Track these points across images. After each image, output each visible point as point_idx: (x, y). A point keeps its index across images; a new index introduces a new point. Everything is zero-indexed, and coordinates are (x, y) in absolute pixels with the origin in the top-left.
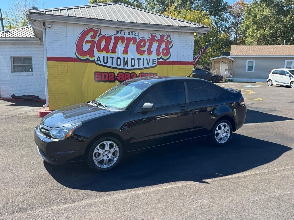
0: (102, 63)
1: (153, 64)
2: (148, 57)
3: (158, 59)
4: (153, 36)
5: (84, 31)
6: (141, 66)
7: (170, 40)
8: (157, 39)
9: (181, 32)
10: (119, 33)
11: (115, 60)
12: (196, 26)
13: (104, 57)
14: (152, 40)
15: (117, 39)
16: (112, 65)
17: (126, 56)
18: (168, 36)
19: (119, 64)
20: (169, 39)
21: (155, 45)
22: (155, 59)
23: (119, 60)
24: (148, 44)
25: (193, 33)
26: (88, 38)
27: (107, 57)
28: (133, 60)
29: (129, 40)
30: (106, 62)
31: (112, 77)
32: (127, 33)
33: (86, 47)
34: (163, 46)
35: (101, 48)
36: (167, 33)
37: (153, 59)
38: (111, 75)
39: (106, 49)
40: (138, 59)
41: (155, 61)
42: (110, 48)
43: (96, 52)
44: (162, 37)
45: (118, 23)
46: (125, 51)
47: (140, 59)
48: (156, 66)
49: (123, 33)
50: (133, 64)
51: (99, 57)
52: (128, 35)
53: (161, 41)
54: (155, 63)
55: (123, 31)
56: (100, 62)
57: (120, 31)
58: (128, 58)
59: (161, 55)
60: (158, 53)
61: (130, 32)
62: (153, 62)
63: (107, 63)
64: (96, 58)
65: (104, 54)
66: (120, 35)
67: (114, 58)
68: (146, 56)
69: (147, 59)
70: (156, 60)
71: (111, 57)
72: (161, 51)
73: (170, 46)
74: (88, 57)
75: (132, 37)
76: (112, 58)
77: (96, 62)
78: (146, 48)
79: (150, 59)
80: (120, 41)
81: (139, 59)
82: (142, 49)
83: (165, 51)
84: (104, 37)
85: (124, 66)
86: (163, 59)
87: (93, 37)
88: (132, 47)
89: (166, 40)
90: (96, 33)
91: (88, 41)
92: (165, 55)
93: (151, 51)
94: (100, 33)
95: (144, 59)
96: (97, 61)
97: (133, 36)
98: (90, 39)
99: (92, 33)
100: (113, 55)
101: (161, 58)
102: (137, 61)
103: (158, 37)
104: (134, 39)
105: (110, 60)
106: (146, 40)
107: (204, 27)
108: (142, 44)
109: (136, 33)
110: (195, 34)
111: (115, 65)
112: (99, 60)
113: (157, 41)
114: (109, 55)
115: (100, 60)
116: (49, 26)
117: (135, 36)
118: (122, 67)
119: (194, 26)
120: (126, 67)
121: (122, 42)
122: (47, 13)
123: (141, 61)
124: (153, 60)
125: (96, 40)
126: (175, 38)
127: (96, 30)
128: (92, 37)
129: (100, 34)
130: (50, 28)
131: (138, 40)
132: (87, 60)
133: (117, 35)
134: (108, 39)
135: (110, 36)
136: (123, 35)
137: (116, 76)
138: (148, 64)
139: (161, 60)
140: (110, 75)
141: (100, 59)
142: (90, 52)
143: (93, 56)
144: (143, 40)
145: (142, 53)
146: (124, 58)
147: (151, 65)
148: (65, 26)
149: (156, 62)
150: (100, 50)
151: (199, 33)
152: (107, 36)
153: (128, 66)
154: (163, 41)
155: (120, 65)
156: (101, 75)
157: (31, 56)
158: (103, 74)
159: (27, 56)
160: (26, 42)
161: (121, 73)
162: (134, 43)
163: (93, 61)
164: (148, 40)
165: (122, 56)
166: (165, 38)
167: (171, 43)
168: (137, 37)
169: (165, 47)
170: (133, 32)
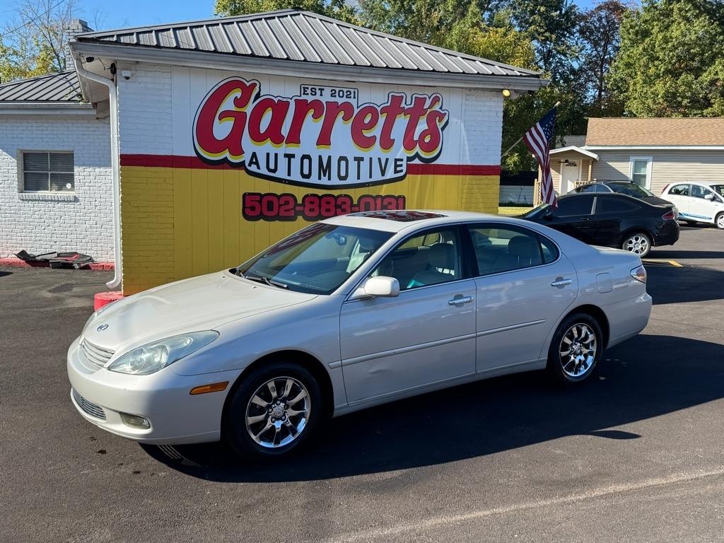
0: (264, 171)
1: (396, 172)
2: (384, 155)
3: (409, 159)
4: (396, 100)
5: (217, 87)
6: (365, 178)
7: (441, 108)
8: (406, 107)
9: (470, 89)
10: (309, 91)
11: (296, 163)
12: (510, 73)
13: (268, 154)
14: (394, 109)
15: (302, 107)
16: (289, 174)
17: (325, 152)
18: (436, 100)
19: (306, 172)
20: (436, 108)
21: (401, 122)
22: (402, 160)
23: (306, 162)
24: (382, 119)
25: (503, 90)
26: (228, 104)
27: (276, 155)
28: (343, 163)
29: (333, 109)
30: (272, 166)
31: (288, 207)
32: (327, 92)
33: (222, 129)
34: (422, 126)
35: (262, 132)
36: (434, 90)
38: (287, 203)
39: (274, 135)
40: (356, 159)
41: (401, 165)
42: (285, 130)
43: (247, 142)
44: (420, 101)
45: (305, 64)
46: (324, 139)
47: (362, 159)
48: (404, 176)
49: (318, 92)
50: (343, 174)
51: (254, 155)
52: (332, 96)
53: (416, 112)
54: (401, 171)
55: (317, 88)
56: (259, 168)
57: (310, 87)
58: (330, 157)
59: (417, 149)
60: (409, 144)
61: (337, 90)
62: (396, 166)
63: (274, 171)
64: (246, 158)
65: (268, 146)
66: (310, 98)
67: (293, 156)
68: (376, 151)
69: (379, 159)
70: (404, 163)
71: (286, 155)
72: (416, 137)
73: (440, 126)
74: (226, 154)
75: (340, 101)
76: (290, 157)
77: (249, 168)
78: (377, 131)
79: (387, 160)
80: (311, 112)
81: (359, 160)
82: (367, 134)
83: (427, 139)
84: (267, 103)
85: (320, 178)
86: (421, 159)
87: (240, 103)
88: (342, 129)
89: (429, 111)
90: (247, 91)
91: (227, 114)
93: (392, 137)
94: (259, 93)
95: (371, 159)
96: (250, 165)
97: (345, 100)
98: (233, 108)
99: (237, 93)
100: (291, 149)
101: (417, 155)
102: (353, 165)
103: (408, 103)
104: (348, 108)
105: (283, 162)
106: (379, 109)
108: (367, 120)
109: (352, 91)
110: (506, 93)
111: (296, 176)
112: (254, 163)
113: (406, 112)
114: (283, 149)
115: (257, 163)
116: (127, 74)
117: (348, 100)
118: (314, 179)
119: (504, 72)
121: (316, 116)
122: (123, 40)
123: (365, 165)
124: (395, 163)
125: (249, 109)
126: (452, 104)
127: (248, 84)
128: (237, 102)
129: (258, 96)
130: (127, 78)
131: (356, 111)
133: (303, 97)
134: (280, 108)
135: (285, 100)
136: (318, 97)
137: (299, 205)
138: (383, 173)
139: (417, 161)
140: (282, 202)
142: (233, 143)
143: (238, 151)
144: (371, 110)
145: (366, 143)
146: (320, 157)
147: (390, 174)
148: (169, 75)
149: (404, 168)
150: (257, 137)
151: (516, 91)
152: (276, 100)
153: (329, 179)
154: (423, 112)
155: (308, 176)
156: (260, 202)
157: (72, 149)
158: (265, 200)
159: (61, 149)
160: (58, 112)
161: (312, 195)
162: (346, 118)
163: (241, 166)
164: (384, 110)
165: (316, 152)
166: (427, 106)
167: (442, 116)
168: (353, 102)
169: (427, 128)
170: (345, 90)
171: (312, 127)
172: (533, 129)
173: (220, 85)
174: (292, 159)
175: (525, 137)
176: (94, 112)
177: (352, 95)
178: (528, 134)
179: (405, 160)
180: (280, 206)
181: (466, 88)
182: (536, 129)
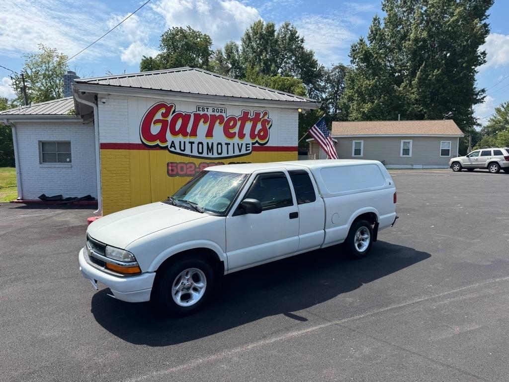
0: (178, 150)
1: (247, 150)
2: (240, 142)
3: (253, 144)
4: (246, 114)
5: (152, 107)
6: (231, 154)
7: (268, 118)
8: (251, 117)
9: (282, 108)
10: (201, 109)
11: (195, 146)
12: (302, 100)
13: (180, 142)
14: (245, 118)
15: (198, 118)
16: (192, 152)
17: (210, 141)
18: (265, 114)
19: (200, 151)
20: (266, 118)
21: (248, 126)
22: (249, 144)
23: (200, 145)
24: (239, 124)
25: (298, 109)
26: (158, 116)
27: (185, 142)
28: (220, 146)
29: (214, 119)
30: (182, 148)
31: (192, 169)
32: (210, 110)
33: (155, 129)
34: (259, 126)
35: (177, 130)
36: (264, 109)
37: (247, 144)
38: (191, 167)
39: (183, 132)
40: (226, 144)
41: (249, 147)
42: (189, 129)
43: (169, 136)
44: (258, 115)
45: (198, 96)
46: (209, 134)
47: (229, 144)
48: (251, 153)
49: (206, 110)
50: (220, 151)
51: (173, 142)
52: (213, 111)
53: (256, 120)
54: (249, 150)
55: (205, 108)
56: (175, 149)
57: (201, 107)
58: (213, 143)
59: (257, 139)
60: (253, 136)
61: (216, 108)
62: (247, 147)
63: (184, 150)
64: (169, 144)
65: (180, 138)
66: (201, 113)
67: (193, 143)
68: (236, 140)
69: (238, 144)
70: (251, 146)
71: (190, 142)
72: (256, 133)
73: (268, 127)
74: (158, 142)
75: (217, 114)
76: (192, 143)
77: (170, 149)
78: (236, 130)
79: (242, 144)
80: (202, 120)
81: (228, 144)
82: (232, 131)
83: (262, 134)
84: (179, 116)
85: (208, 154)
86: (259, 143)
87: (165, 115)
88: (218, 129)
89: (262, 119)
90: (168, 109)
91: (157, 121)
92: (262, 138)
93: (244, 133)
94: (175, 110)
95: (234, 144)
96: (171, 148)
97: (219, 114)
98: (161, 118)
99: (163, 110)
100: (192, 139)
101: (257, 142)
102: (225, 147)
103: (252, 115)
104: (221, 118)
105: (188, 146)
106: (237, 118)
107: (312, 102)
108: (231, 124)
109: (223, 109)
110: (300, 110)
111: (195, 153)
112: (173, 147)
113: (251, 120)
114: (188, 139)
115: (174, 147)
116: (104, 100)
117: (221, 114)
118: (205, 155)
119: (299, 100)
120: (210, 155)
121: (205, 122)
122: (101, 82)
123: (231, 147)
124: (246, 146)
125: (169, 118)
126: (274, 116)
127: (169, 106)
128: (163, 115)
129: (174, 112)
130: (104, 103)
131: (226, 119)
132: (157, 147)
133: (198, 112)
134: (186, 118)
135: (188, 114)
136: (205, 112)
137: (197, 168)
138: (240, 151)
139: (257, 145)
140: (188, 167)
141: (174, 145)
142: (162, 136)
143: (164, 140)
144: (233, 119)
145: (230, 136)
146: (208, 143)
147: (244, 151)
148: (126, 101)
149: (251, 148)
150: (174, 133)
151: (304, 110)
152: (184, 114)
153: (213, 154)
154: (259, 120)
155: (202, 153)
156: (177, 167)
157: (69, 140)
158: (179, 166)
159: (63, 140)
160: (62, 121)
161: (204, 163)
162: (220, 123)
163: (166, 148)
164: (239, 119)
165: (205, 141)
166: (261, 116)
167: (269, 122)
168: (224, 115)
169: (261, 128)
170: (220, 109)
171: (203, 128)
172: (313, 128)
173: (154, 106)
174: (193, 144)
175: (310, 132)
176: (82, 120)
177: (223, 111)
178: (310, 130)
179: (251, 144)
180: (187, 169)
181: (280, 108)
182: (314, 127)
